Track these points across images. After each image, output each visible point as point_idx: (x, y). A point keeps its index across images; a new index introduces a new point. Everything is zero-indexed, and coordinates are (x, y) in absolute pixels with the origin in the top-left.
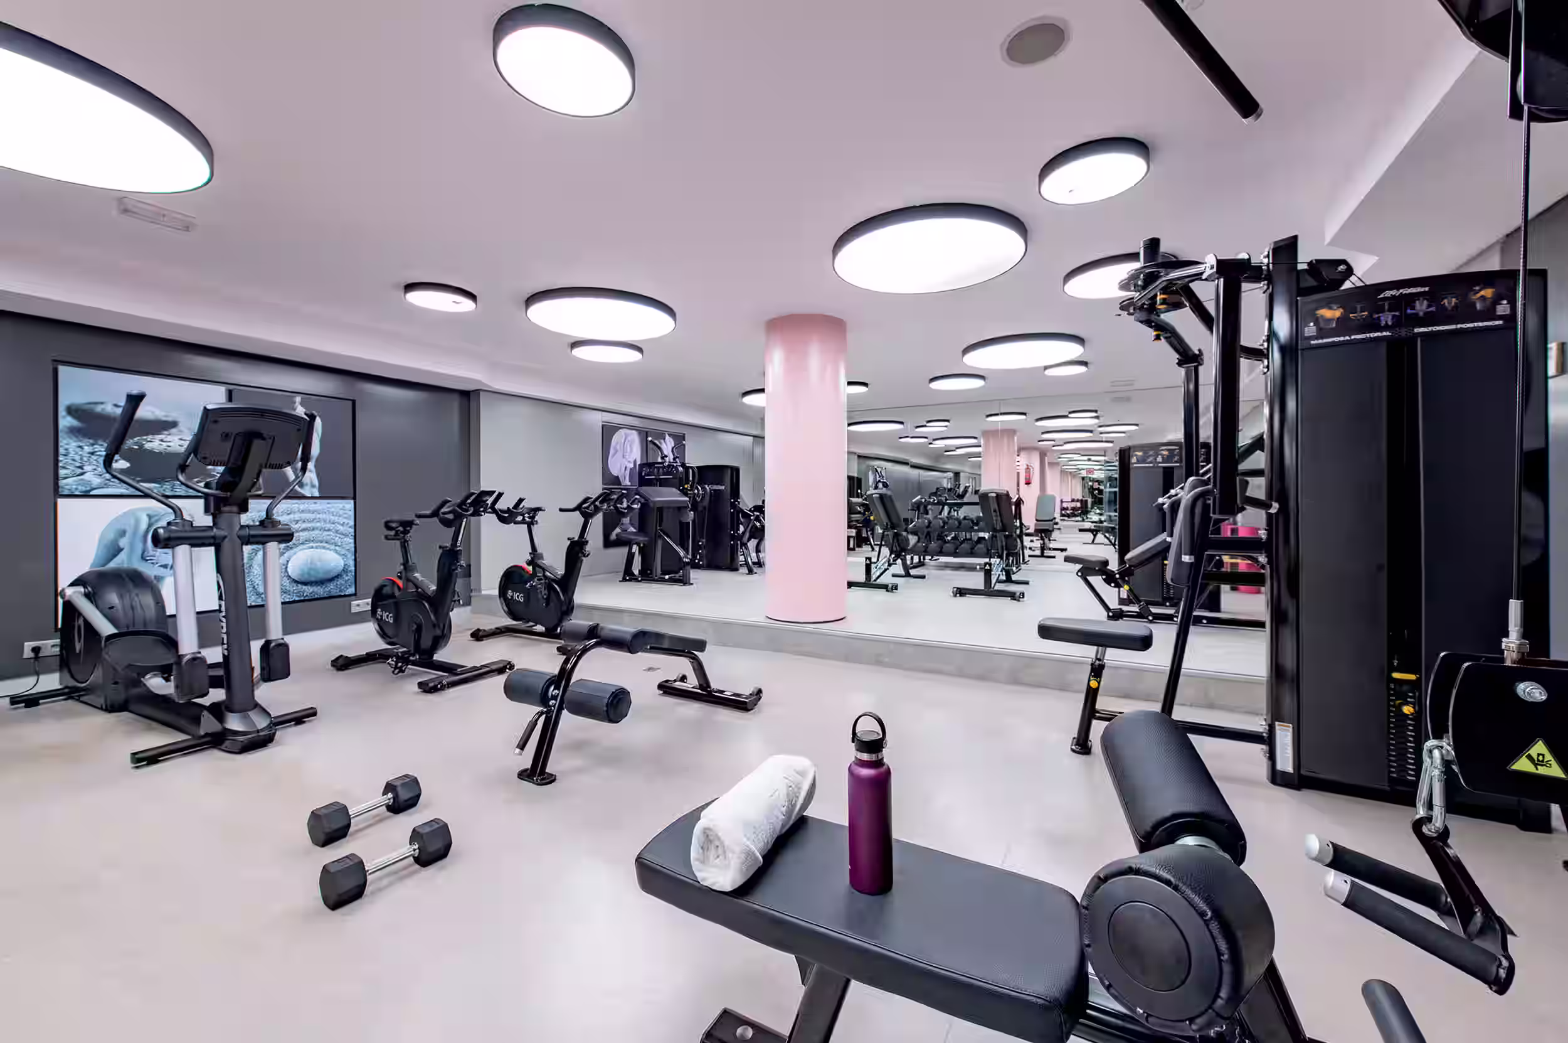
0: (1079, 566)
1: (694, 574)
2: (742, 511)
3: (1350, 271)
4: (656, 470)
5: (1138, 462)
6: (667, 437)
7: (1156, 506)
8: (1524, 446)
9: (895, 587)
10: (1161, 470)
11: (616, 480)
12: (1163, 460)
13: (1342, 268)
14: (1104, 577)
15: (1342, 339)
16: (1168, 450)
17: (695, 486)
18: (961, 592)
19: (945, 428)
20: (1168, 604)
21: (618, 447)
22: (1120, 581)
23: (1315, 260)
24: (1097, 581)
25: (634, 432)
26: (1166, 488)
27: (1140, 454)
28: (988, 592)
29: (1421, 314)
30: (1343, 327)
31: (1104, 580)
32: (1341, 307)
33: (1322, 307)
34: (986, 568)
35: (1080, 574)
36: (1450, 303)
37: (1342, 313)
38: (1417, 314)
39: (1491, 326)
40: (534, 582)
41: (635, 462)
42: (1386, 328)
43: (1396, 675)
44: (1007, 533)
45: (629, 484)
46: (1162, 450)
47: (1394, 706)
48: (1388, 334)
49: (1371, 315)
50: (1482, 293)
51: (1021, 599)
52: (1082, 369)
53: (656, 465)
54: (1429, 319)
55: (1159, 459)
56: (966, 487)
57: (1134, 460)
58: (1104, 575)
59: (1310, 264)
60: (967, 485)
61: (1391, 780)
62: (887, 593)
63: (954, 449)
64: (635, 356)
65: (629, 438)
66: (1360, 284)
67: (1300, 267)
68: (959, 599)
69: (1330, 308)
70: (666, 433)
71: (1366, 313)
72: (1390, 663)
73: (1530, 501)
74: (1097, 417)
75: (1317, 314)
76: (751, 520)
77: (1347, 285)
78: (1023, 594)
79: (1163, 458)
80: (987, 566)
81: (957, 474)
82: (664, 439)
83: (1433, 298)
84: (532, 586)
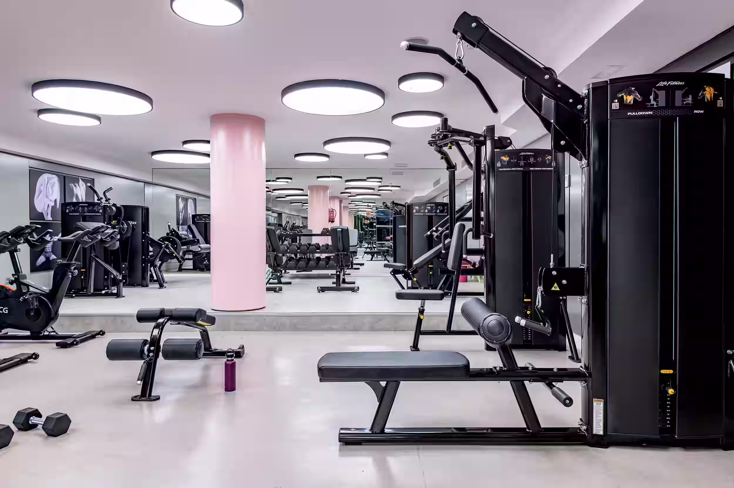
0: (391, 269)
1: (125, 291)
2: (152, 241)
3: (511, 143)
4: (80, 208)
5: (416, 212)
6: (81, 181)
7: (426, 236)
8: (559, 214)
9: (281, 289)
10: (427, 217)
11: (41, 216)
12: (428, 211)
13: (509, 141)
14: (403, 275)
15: (509, 169)
16: (430, 206)
17: (121, 222)
18: (323, 290)
19: (287, 183)
20: (430, 288)
21: (42, 188)
22: (411, 276)
23: (501, 136)
24: (400, 276)
25: (54, 176)
26: (430, 227)
27: (417, 208)
28: (337, 288)
29: (532, 163)
30: (509, 164)
31: (403, 276)
32: (508, 157)
33: (502, 156)
34: (337, 274)
35: (392, 273)
36: (540, 160)
37: (509, 159)
38: (530, 163)
39: (550, 170)
40: (26, 296)
41: (55, 201)
42: (522, 167)
43: (525, 300)
44: (346, 253)
45: (51, 219)
46: (428, 206)
47: (524, 312)
48: (522, 169)
49: (517, 161)
50: (548, 157)
51: (357, 291)
52: (385, 157)
53: (80, 205)
54: (534, 165)
55: (426, 211)
56: (293, 223)
57: (414, 211)
58: (403, 274)
59: (499, 137)
60: (294, 222)
61: (524, 341)
62: (275, 293)
63: (285, 196)
64: (96, 122)
65: (50, 182)
66: (514, 148)
67: (496, 138)
68: (322, 294)
69: (505, 157)
70: (80, 177)
71: (516, 160)
72: (523, 296)
73: (560, 233)
74: (380, 182)
75: (501, 158)
76: (162, 247)
77: (510, 148)
78: (359, 288)
79: (428, 210)
80: (338, 272)
81: (280, 215)
82: (78, 183)
83: (535, 157)
84: (25, 300)
